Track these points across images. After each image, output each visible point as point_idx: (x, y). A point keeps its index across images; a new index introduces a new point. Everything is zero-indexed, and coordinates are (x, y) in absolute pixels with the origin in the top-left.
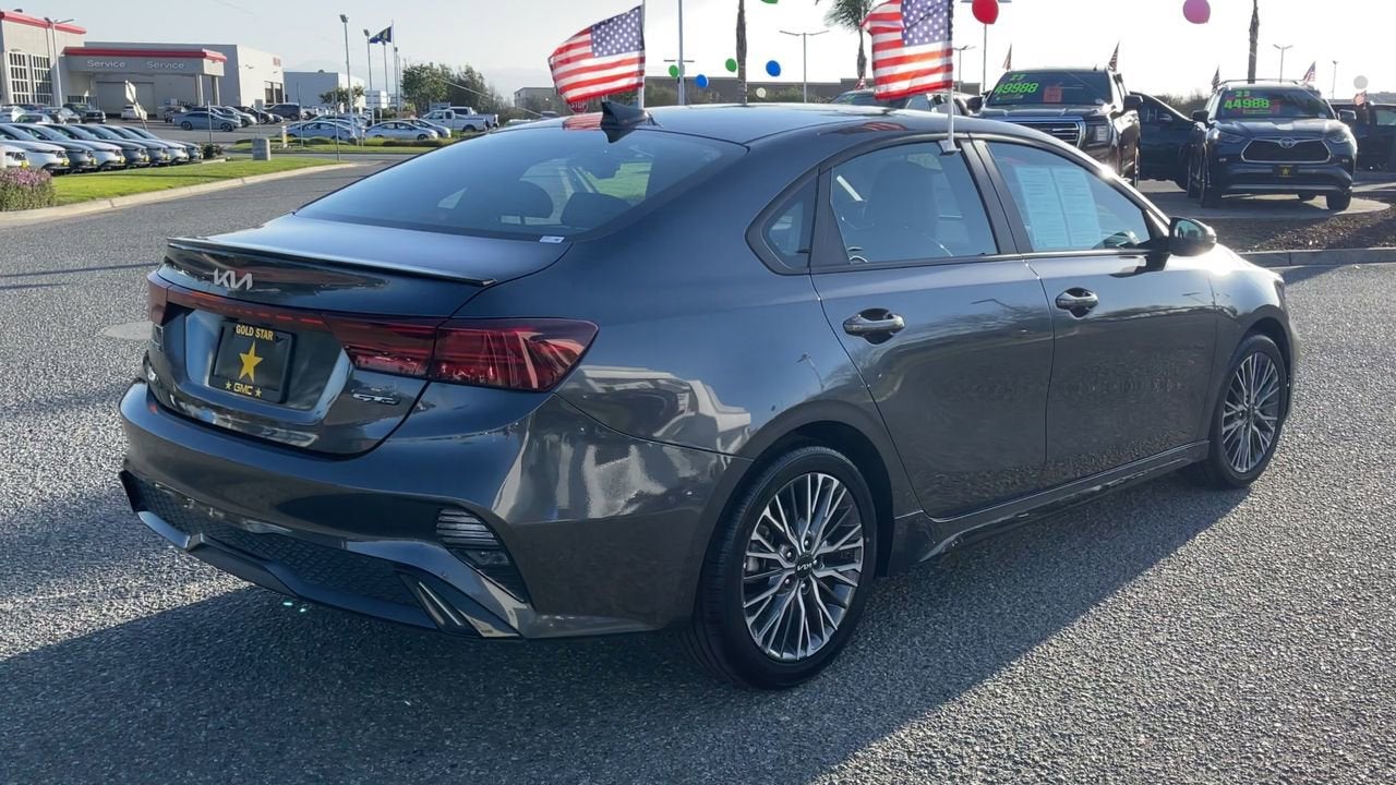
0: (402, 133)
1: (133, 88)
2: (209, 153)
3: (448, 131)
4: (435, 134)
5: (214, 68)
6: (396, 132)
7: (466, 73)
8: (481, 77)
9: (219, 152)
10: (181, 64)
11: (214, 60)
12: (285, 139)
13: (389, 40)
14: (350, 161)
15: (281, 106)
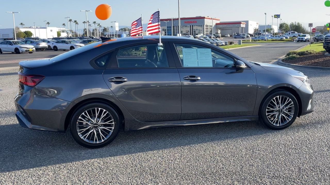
0: (278, 38)
1: (220, 31)
2: (231, 43)
3: (289, 37)
4: (284, 38)
5: (243, 26)
6: (276, 38)
7: (298, 24)
8: (301, 25)
9: (233, 43)
10: (236, 25)
11: (243, 24)
12: (251, 40)
13: (279, 17)
14: (260, 44)
15: (257, 33)
